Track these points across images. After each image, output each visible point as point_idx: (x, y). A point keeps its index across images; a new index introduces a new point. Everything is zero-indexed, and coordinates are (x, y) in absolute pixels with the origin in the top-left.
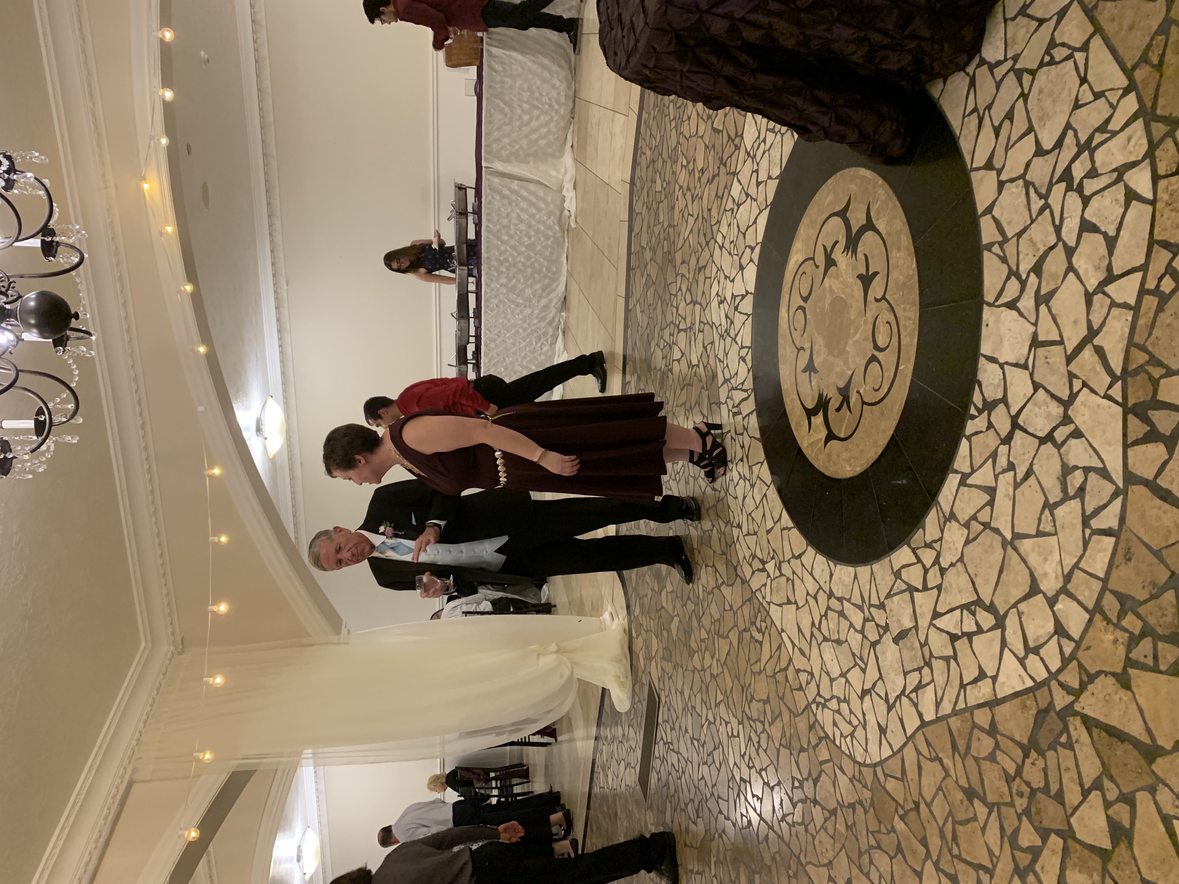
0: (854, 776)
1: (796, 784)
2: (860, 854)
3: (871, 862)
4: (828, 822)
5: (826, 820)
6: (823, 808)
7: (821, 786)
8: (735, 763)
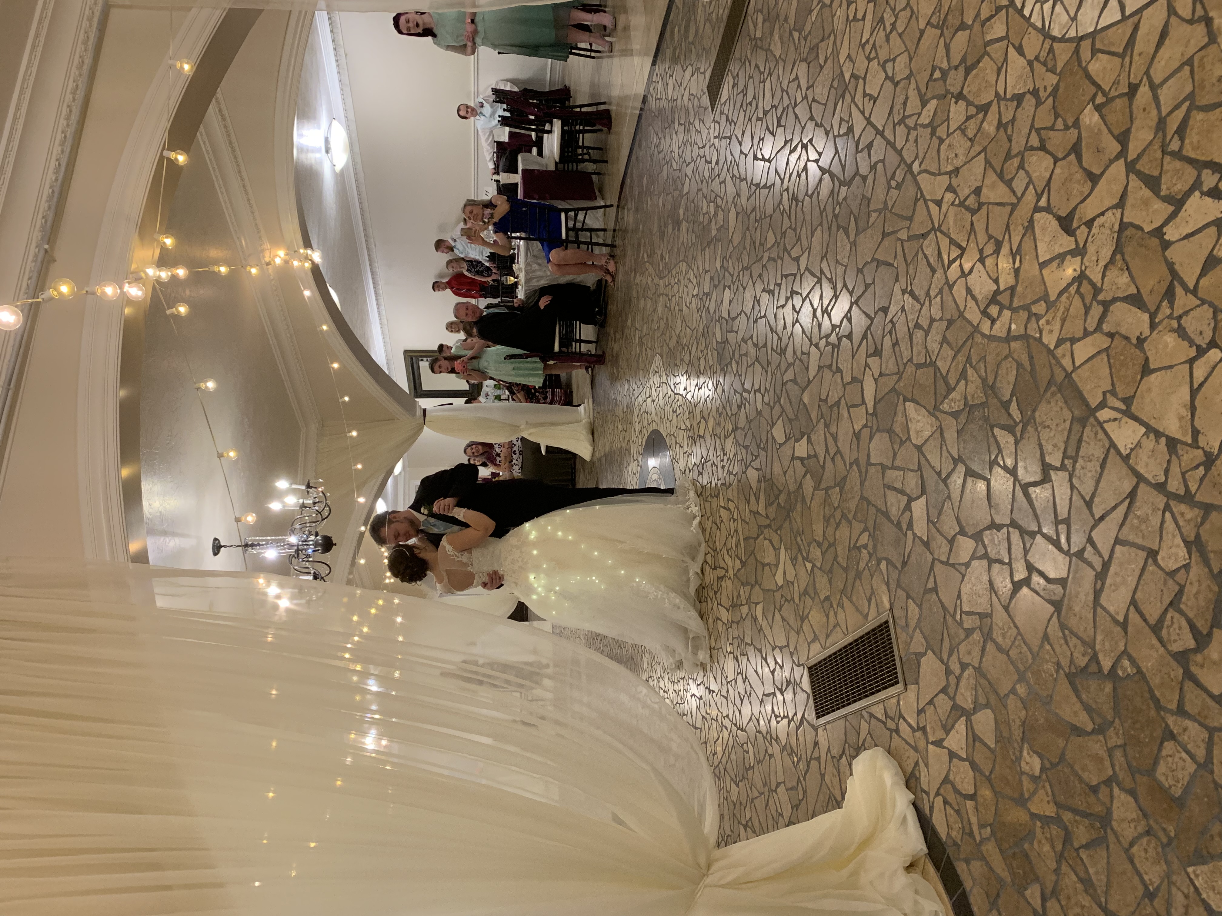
0: (1037, 58)
1: (937, 74)
2: (1008, 156)
3: (1021, 166)
4: (972, 121)
5: (968, 118)
6: (969, 103)
7: (977, 75)
8: (849, 56)
